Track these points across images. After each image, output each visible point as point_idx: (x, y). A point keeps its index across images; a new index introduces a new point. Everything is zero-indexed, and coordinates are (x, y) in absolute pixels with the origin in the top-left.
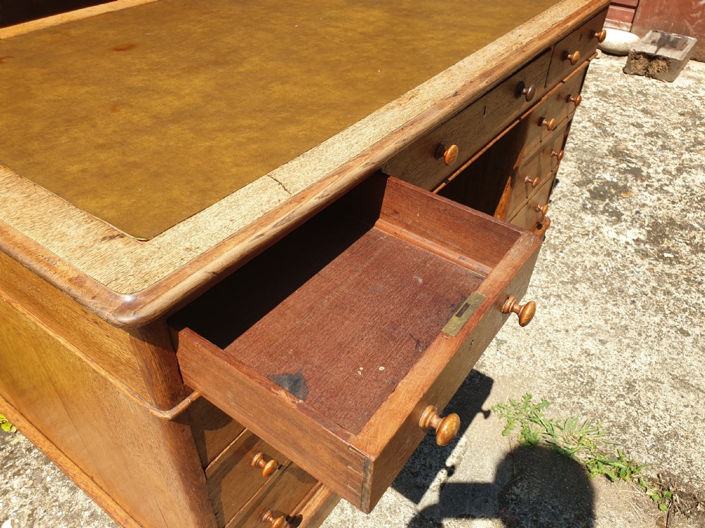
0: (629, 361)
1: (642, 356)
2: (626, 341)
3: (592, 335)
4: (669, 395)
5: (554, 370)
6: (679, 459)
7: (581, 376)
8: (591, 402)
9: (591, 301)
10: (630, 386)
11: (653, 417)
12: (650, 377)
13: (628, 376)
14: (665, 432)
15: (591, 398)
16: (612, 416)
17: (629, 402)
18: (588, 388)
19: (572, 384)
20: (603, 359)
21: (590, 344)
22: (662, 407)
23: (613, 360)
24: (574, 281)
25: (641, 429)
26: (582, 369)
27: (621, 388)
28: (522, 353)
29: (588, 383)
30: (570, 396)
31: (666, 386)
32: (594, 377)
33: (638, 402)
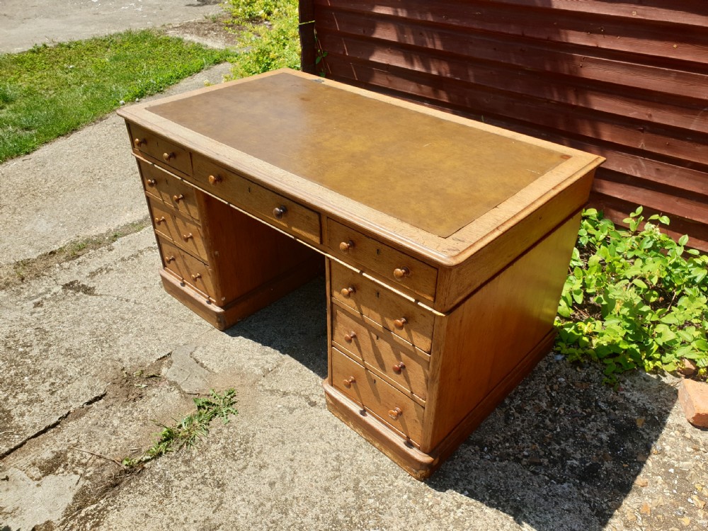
0: (244, 497)
1: (247, 510)
3: (282, 478)
5: (253, 436)
6: (148, 487)
7: (241, 453)
8: (216, 450)
9: (327, 496)
10: (220, 485)
11: (186, 488)
12: (223, 505)
13: (229, 488)
14: (172, 489)
15: (220, 452)
16: (199, 459)
17: (206, 477)
18: (230, 453)
19: (237, 444)
20: (254, 476)
21: (271, 473)
22: (193, 499)
23: (250, 484)
25: (181, 474)
26: (248, 456)
27: (220, 477)
28: (276, 421)
29: (234, 455)
30: (227, 439)
31: (210, 514)
32: (238, 462)
33: (204, 483)
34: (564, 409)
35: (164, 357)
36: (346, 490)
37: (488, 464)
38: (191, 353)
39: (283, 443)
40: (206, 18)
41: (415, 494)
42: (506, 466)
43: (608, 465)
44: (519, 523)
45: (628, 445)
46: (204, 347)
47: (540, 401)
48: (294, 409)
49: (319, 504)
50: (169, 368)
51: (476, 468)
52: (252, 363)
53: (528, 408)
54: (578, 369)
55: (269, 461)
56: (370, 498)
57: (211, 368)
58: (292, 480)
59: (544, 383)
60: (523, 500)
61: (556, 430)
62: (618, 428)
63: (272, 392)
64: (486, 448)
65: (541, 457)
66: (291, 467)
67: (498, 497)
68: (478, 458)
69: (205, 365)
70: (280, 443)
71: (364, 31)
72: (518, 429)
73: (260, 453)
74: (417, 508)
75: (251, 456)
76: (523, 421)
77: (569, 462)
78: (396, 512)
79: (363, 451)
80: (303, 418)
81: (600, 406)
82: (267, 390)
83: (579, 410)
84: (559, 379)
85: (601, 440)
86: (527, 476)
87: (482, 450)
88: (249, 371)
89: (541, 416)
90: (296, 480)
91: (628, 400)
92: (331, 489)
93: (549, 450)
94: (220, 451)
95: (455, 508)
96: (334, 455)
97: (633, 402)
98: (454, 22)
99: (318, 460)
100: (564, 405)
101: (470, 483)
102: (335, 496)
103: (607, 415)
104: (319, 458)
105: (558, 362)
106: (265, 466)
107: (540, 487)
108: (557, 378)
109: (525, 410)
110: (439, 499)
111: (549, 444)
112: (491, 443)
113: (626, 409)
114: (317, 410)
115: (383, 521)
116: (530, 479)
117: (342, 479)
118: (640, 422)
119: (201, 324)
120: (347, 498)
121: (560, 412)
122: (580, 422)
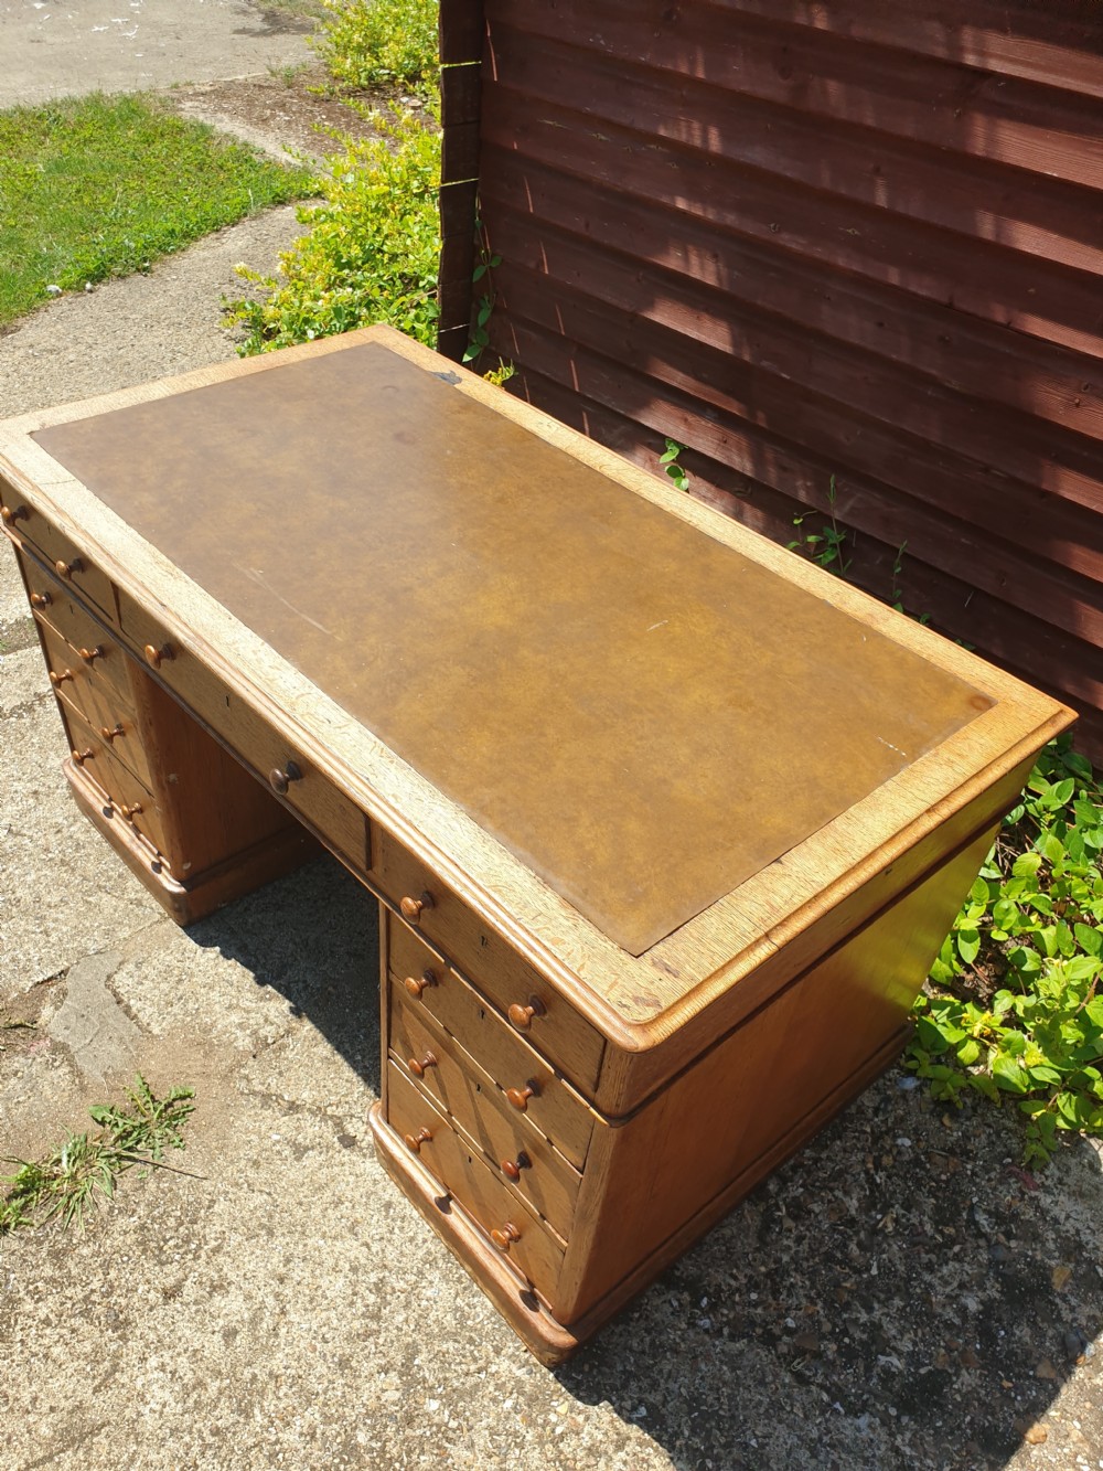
0: (167, 1360)
1: (167, 1396)
2: (214, 1386)
3: (255, 1321)
4: (66, 1385)
5: (209, 1207)
7: (176, 1246)
8: (126, 1233)
9: (342, 1381)
10: (120, 1324)
11: (47, 1322)
12: (117, 1375)
13: (138, 1332)
14: (16, 1321)
16: (85, 1251)
17: (94, 1298)
18: (153, 1244)
19: (172, 1222)
20: (194, 1308)
21: (232, 1306)
22: (56, 1351)
23: (184, 1328)
25: (41, 1285)
26: (190, 1256)
27: (123, 1301)
28: (264, 1175)
29: (161, 1249)
30: (151, 1205)
31: (85, 1393)
32: (167, 1269)
33: (85, 1313)
34: (896, 1221)
35: (50, 979)
36: (385, 1370)
37: (703, 1344)
38: (109, 977)
39: (271, 1233)
40: (273, 74)
41: (532, 1400)
42: (741, 1353)
43: (967, 1379)
45: (1023, 1332)
46: (138, 965)
47: (847, 1193)
48: (307, 1149)
49: (321, 1398)
50: (57, 1009)
51: (676, 1352)
52: (235, 1018)
53: (816, 1208)
54: (946, 1121)
55: (232, 1276)
56: (433, 1397)
57: (145, 1020)
58: (275, 1332)
59: (863, 1149)
60: (762, 1446)
61: (868, 1269)
62: (1009, 1283)
63: (267, 1099)
64: (705, 1301)
65: (823, 1337)
66: (277, 1296)
67: (709, 1432)
68: (684, 1326)
69: (134, 1010)
70: (263, 1232)
71: (587, 225)
72: (786, 1258)
73: (216, 1250)
74: (529, 1437)
75: (197, 1257)
76: (799, 1240)
77: (883, 1359)
78: (482, 1440)
79: (434, 1276)
80: (322, 1177)
81: (976, 1223)
82: (254, 1093)
83: (928, 1228)
84: (899, 1141)
85: (963, 1310)
86: (784, 1385)
87: (696, 1304)
88: (224, 1038)
89: (842, 1233)
90: (283, 1331)
91: (1044, 1212)
92: (354, 1364)
93: (844, 1321)
94: (134, 1237)
95: (611, 1449)
96: (373, 1278)
97: (1056, 1221)
98: (792, 242)
99: (337, 1286)
100: (897, 1210)
101: (654, 1386)
102: (359, 1381)
103: (990, 1247)
104: (341, 1281)
105: (904, 1095)
106: (222, 1286)
107: (806, 1417)
108: (895, 1137)
109: (809, 1212)
110: (580, 1419)
111: (847, 1307)
112: (719, 1289)
113: (1036, 1237)
114: (354, 1158)
115: (450, 1461)
116: (788, 1396)
117: (381, 1341)
118: (1060, 1276)
119: (139, 903)
120: (384, 1391)
121: (885, 1226)
122: (925, 1258)
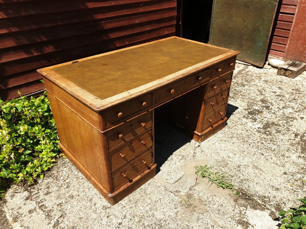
0: (241, 160)
2: (242, 155)
3: (232, 152)
4: (250, 170)
5: (217, 160)
6: (246, 186)
7: (225, 162)
9: (236, 143)
10: (239, 166)
11: (243, 175)
12: (246, 165)
13: (239, 164)
14: (245, 179)
15: (225, 168)
16: (230, 173)
17: (237, 170)
18: (225, 165)
19: (221, 164)
20: (233, 159)
21: (231, 155)
22: (247, 173)
23: (237, 159)
24: (232, 137)
25: (238, 177)
27: (236, 167)
28: (208, 154)
30: (219, 167)
31: (251, 168)
32: (229, 163)
33: (240, 171)
38: (172, 184)
44: (233, 114)
48: (202, 150)
50: (181, 192)
57: (182, 176)
69: (179, 178)
80: (206, 148)
82: (193, 158)
88: (183, 163)
98: (48, 25)
106: (228, 156)
114: (202, 145)
